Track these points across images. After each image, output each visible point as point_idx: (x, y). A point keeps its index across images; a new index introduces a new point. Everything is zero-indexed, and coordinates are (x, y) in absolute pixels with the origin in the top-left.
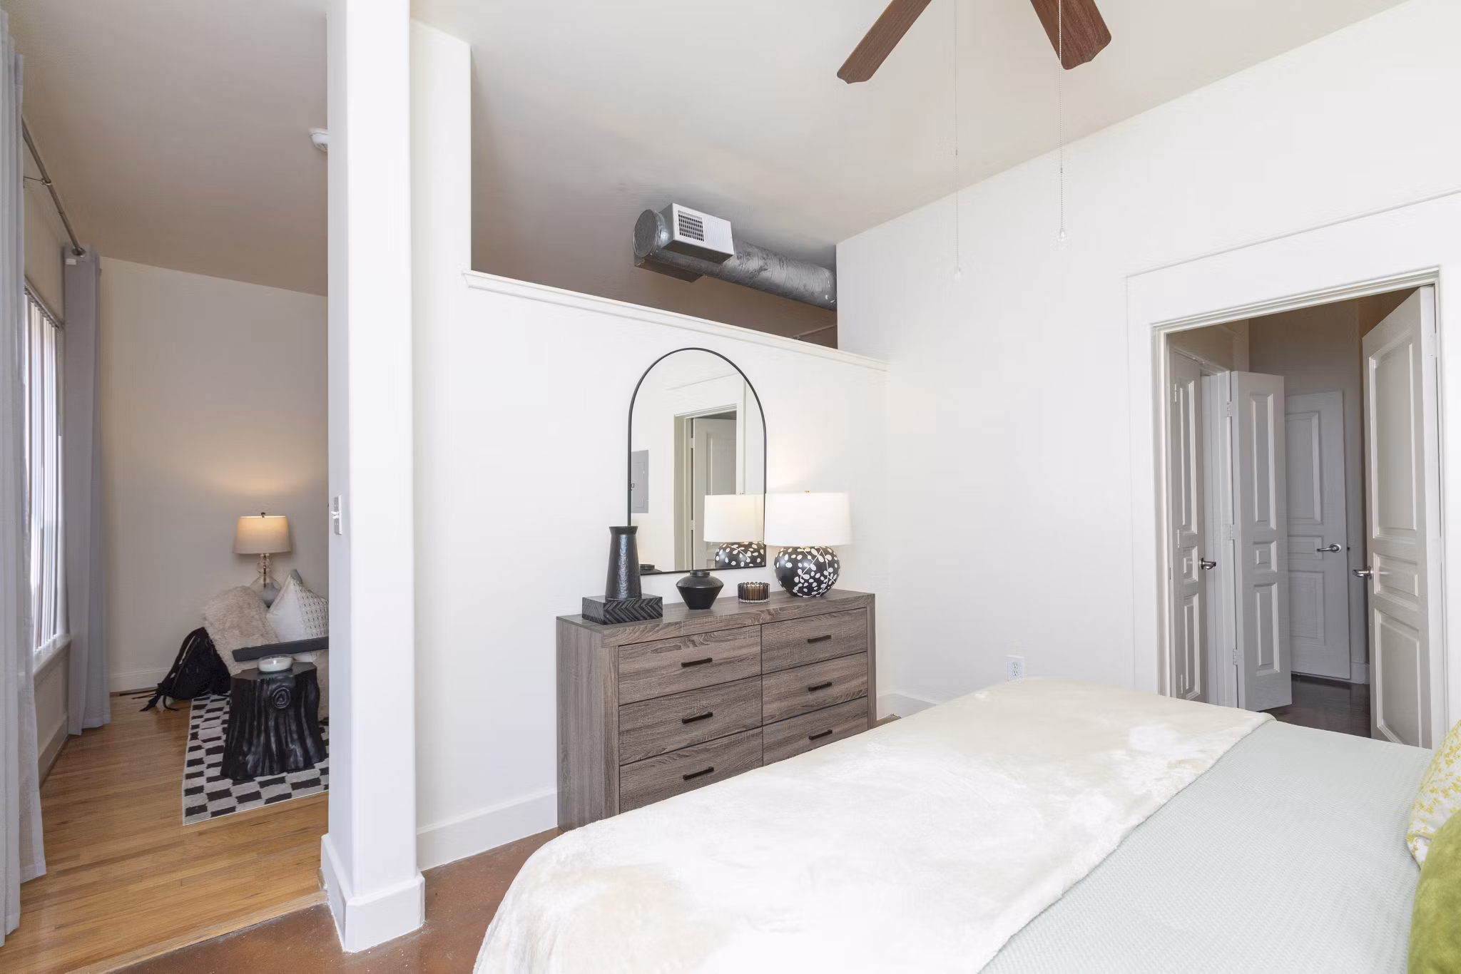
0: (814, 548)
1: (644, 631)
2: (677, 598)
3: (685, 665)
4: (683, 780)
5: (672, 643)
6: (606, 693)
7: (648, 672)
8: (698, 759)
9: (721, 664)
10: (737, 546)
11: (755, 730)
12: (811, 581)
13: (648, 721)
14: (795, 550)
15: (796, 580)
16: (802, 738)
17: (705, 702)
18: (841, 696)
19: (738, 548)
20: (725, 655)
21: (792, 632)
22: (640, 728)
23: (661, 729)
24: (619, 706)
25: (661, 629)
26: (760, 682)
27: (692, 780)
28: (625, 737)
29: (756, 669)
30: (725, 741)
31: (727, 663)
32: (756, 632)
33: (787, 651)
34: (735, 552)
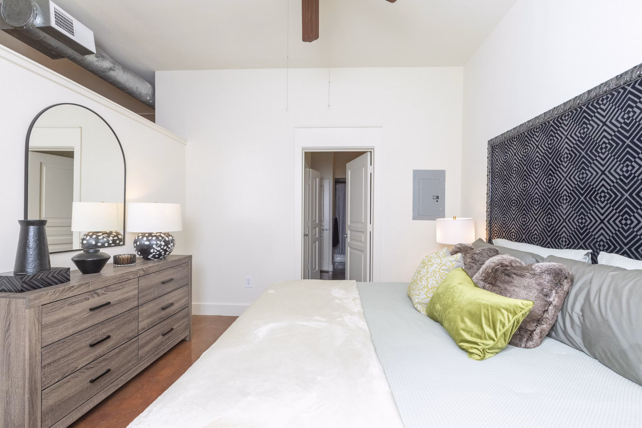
0: (162, 233)
1: (62, 292)
2: (74, 267)
3: (92, 310)
4: (89, 384)
5: (83, 297)
6: (30, 341)
7: (64, 319)
8: (100, 367)
9: (115, 304)
10: (102, 234)
11: (134, 339)
12: (161, 251)
13: (64, 353)
14: (150, 234)
15: (152, 251)
16: (158, 336)
17: (104, 330)
18: (177, 309)
19: (102, 235)
20: (117, 299)
21: (154, 279)
22: (59, 359)
23: (75, 355)
24: (42, 348)
25: (76, 289)
26: (137, 311)
27: (96, 382)
28: (46, 370)
29: (135, 304)
30: (117, 350)
31: (119, 303)
32: (136, 282)
33: (152, 290)
34: (100, 238)
